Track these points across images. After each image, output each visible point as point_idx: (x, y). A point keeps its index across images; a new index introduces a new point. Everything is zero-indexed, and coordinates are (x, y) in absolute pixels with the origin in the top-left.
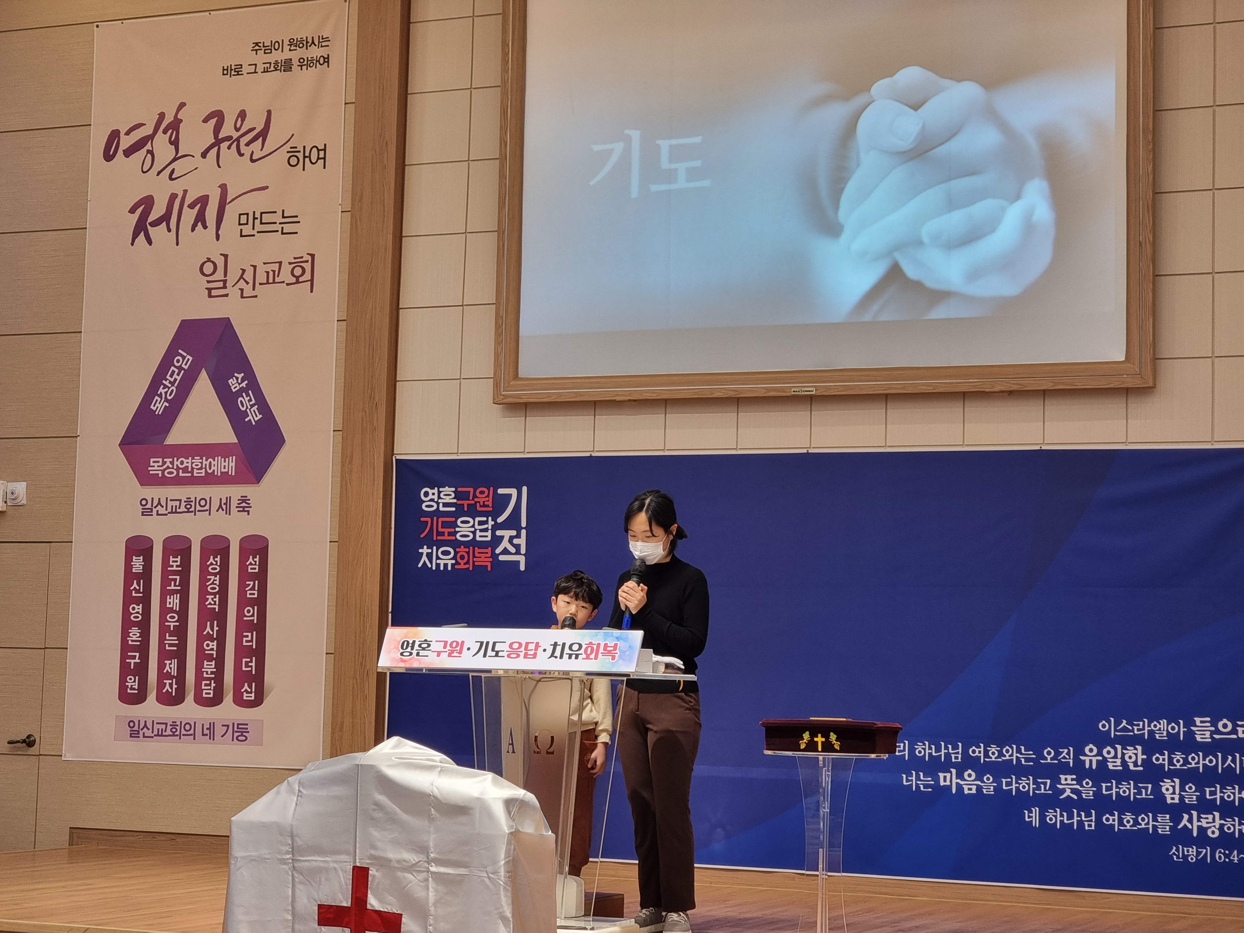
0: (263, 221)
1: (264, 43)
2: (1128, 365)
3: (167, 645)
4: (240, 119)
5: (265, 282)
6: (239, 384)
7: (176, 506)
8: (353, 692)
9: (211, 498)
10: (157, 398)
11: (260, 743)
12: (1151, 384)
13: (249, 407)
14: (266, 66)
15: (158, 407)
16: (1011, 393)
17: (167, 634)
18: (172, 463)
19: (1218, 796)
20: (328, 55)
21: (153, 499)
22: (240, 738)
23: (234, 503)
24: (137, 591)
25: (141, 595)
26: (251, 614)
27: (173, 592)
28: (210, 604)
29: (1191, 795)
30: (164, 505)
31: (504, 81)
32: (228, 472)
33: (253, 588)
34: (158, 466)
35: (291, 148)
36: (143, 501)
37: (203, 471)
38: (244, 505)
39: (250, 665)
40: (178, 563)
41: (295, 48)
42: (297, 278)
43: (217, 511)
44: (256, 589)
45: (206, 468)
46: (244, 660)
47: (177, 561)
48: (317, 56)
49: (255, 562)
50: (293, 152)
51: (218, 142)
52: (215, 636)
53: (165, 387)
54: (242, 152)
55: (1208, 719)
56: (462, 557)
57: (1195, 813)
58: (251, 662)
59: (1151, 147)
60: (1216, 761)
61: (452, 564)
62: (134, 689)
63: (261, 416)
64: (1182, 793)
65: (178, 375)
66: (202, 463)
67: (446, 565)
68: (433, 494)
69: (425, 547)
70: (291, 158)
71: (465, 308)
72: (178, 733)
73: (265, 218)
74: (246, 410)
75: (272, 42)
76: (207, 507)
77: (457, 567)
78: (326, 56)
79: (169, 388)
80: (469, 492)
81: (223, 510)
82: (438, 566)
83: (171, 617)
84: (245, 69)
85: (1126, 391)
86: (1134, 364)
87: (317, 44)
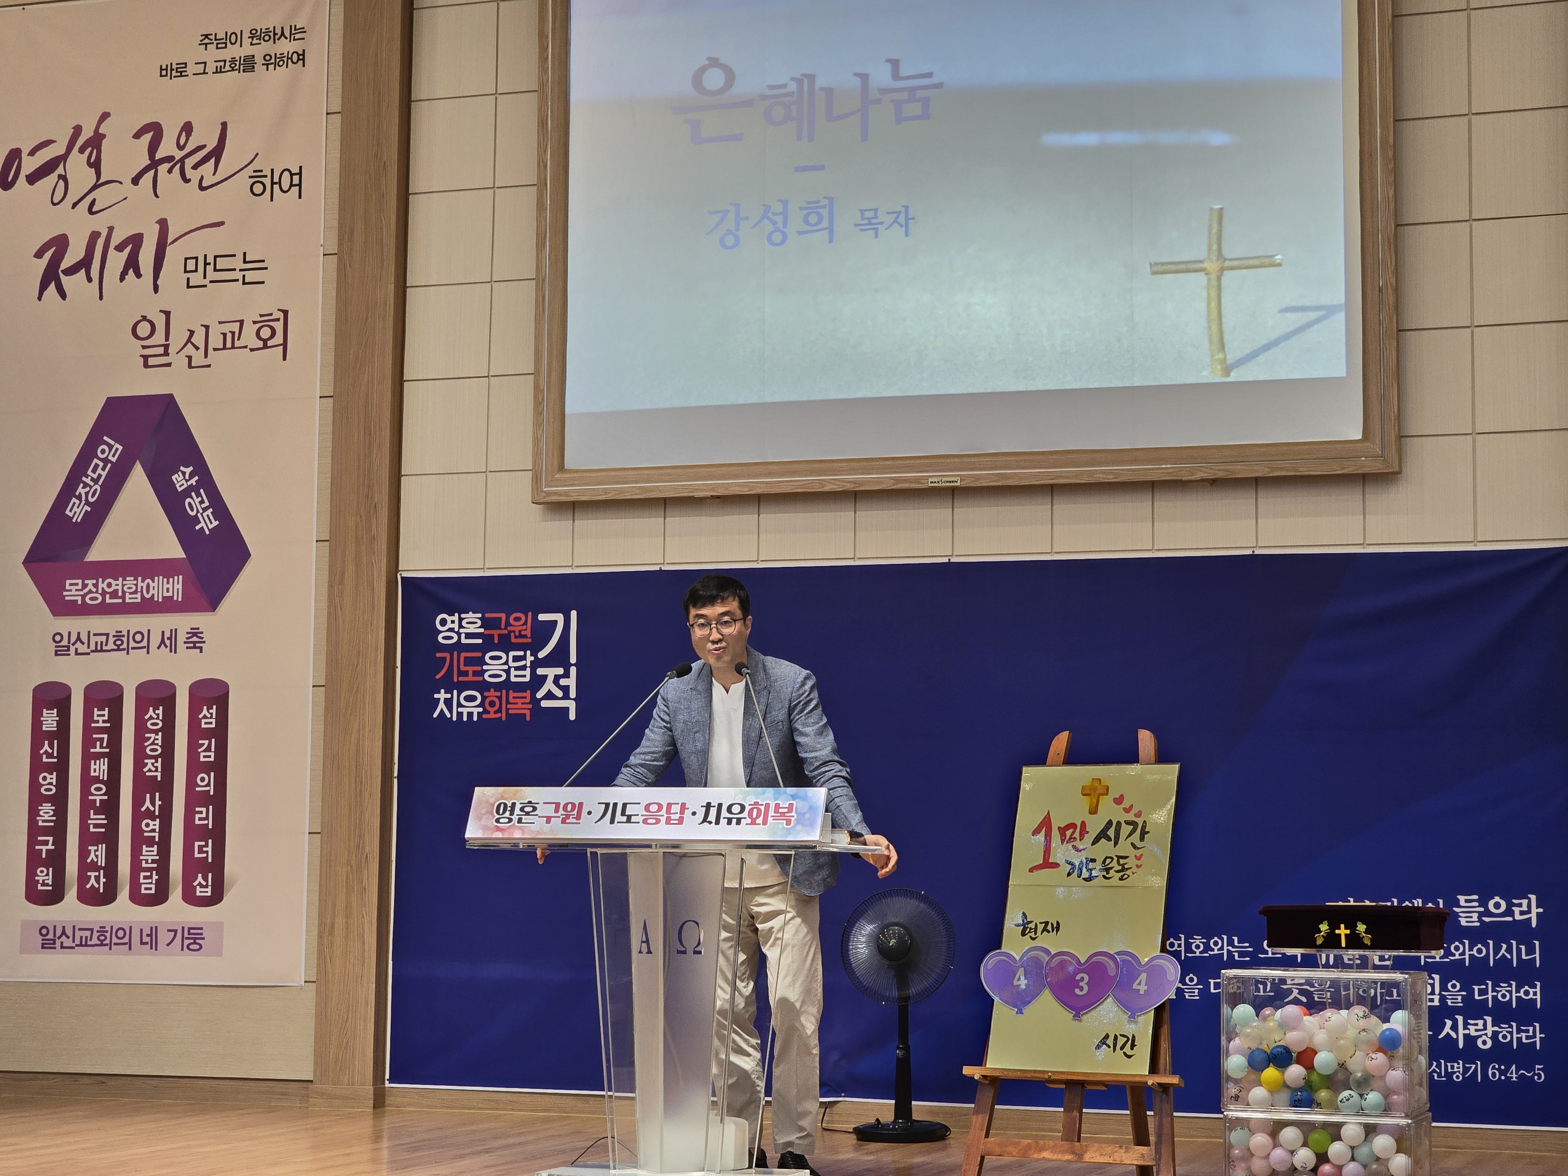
0: (218, 268)
1: (216, 34)
2: (1366, 444)
3: (91, 826)
4: (184, 134)
5: (221, 347)
6: (187, 481)
7: (102, 643)
8: (347, 882)
9: (149, 631)
10: (74, 500)
11: (218, 952)
12: (1397, 469)
13: (201, 511)
14: (219, 64)
15: (75, 512)
16: (1215, 484)
17: (92, 812)
18: (96, 585)
19: (1490, 996)
20: (304, 51)
21: (69, 633)
22: (191, 947)
23: (182, 637)
24: (50, 756)
25: (55, 760)
26: (206, 783)
27: (99, 756)
28: (150, 770)
29: (1455, 996)
30: (85, 640)
31: (542, 85)
32: (173, 597)
33: (208, 749)
34: (76, 590)
35: (255, 171)
36: (57, 637)
37: (139, 595)
38: (195, 639)
39: (205, 850)
40: (106, 718)
41: (258, 41)
42: (265, 341)
43: (158, 648)
44: (213, 749)
45: (142, 592)
46: (197, 844)
47: (104, 715)
48: (288, 52)
49: (211, 714)
50: (257, 176)
51: (154, 164)
52: (157, 813)
53: (86, 485)
54: (188, 178)
55: (1476, 897)
56: (492, 704)
57: (1460, 1019)
58: (207, 846)
59: (1391, 166)
60: (1486, 951)
61: (479, 713)
62: (47, 885)
63: (217, 523)
64: (1443, 993)
65: (103, 469)
66: (136, 585)
67: (470, 714)
68: (453, 622)
69: (442, 691)
70: (255, 185)
71: (493, 378)
72: (107, 941)
73: (221, 263)
74: (196, 515)
75: (226, 33)
76: (144, 643)
77: (484, 716)
78: (301, 52)
79: (91, 487)
80: (501, 618)
81: (166, 647)
82: (460, 715)
83: (96, 789)
84: (191, 69)
85: (1363, 478)
86: (1374, 443)
87: (287, 35)
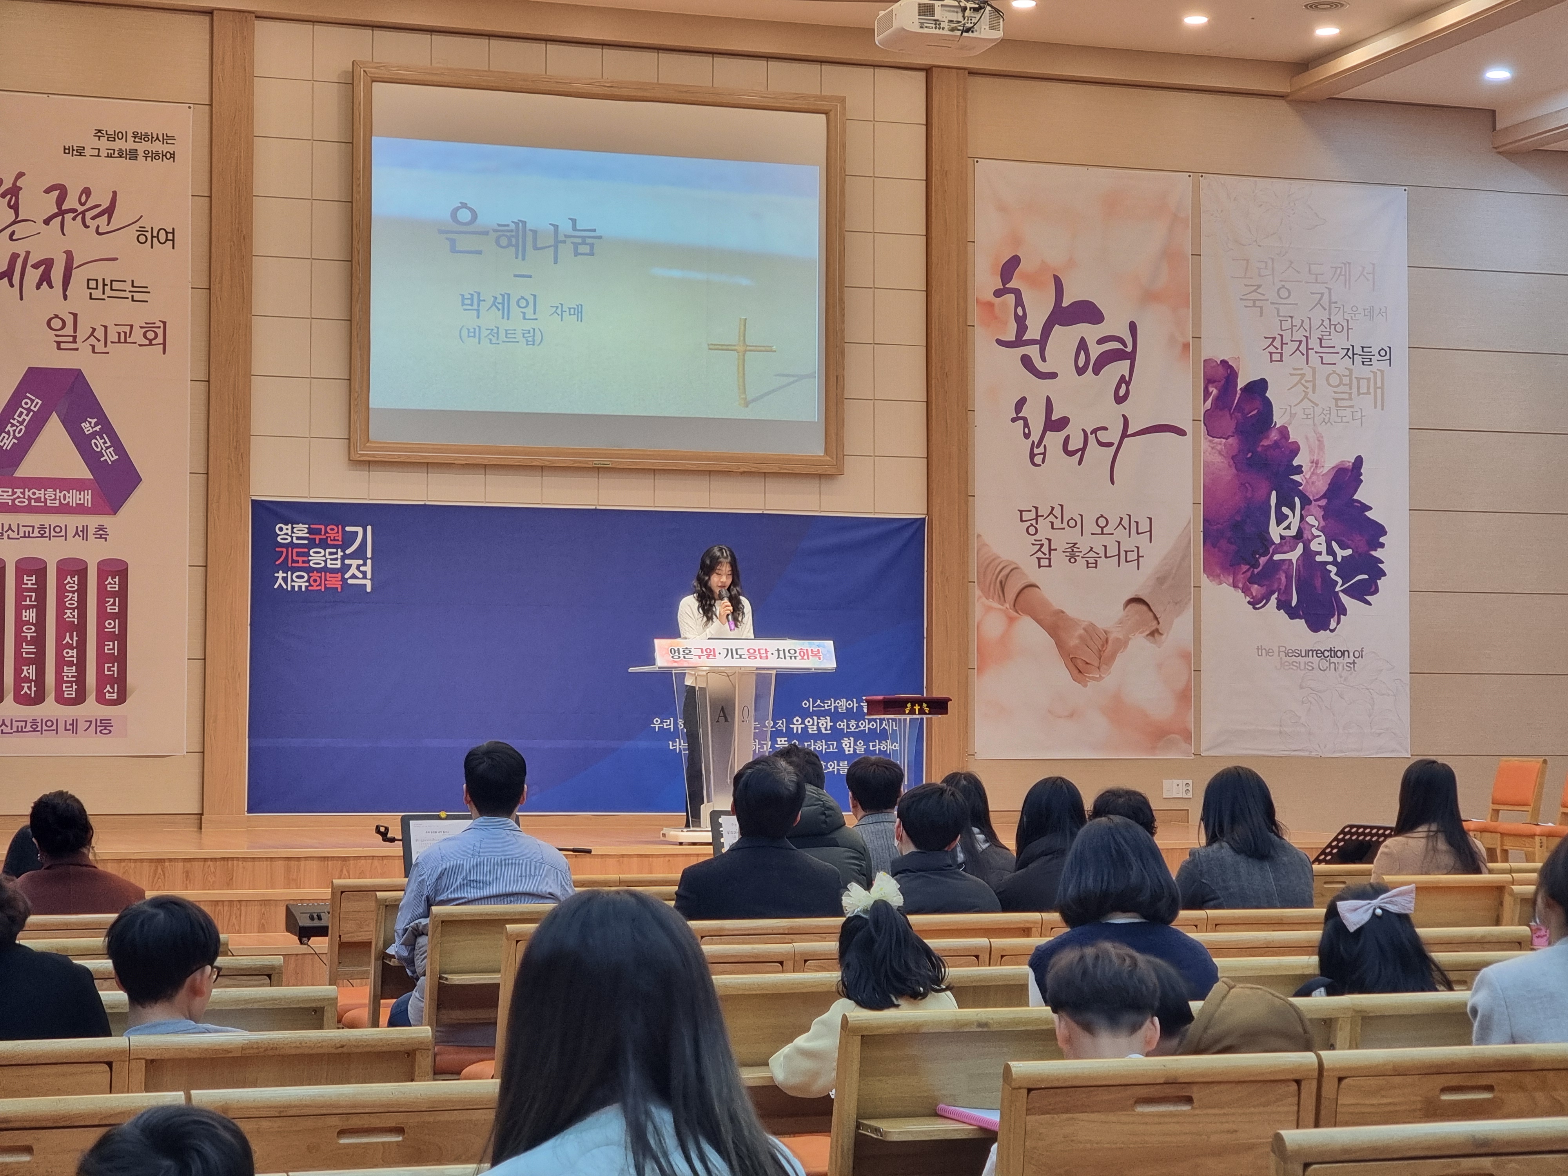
0: (113, 288)
1: (106, 131)
2: (825, 459)
3: (24, 653)
4: (84, 195)
5: (117, 341)
6: (92, 428)
7: (29, 532)
9: (66, 526)
10: (4, 434)
11: (123, 734)
12: (838, 472)
13: (104, 449)
14: (110, 152)
15: (5, 443)
16: (743, 474)
17: (24, 644)
18: (23, 493)
20: (174, 152)
21: (3, 524)
22: (103, 732)
23: (91, 531)
26: (112, 626)
27: (28, 607)
28: (69, 617)
29: (861, 747)
30: (16, 530)
31: (355, 200)
32: (84, 504)
33: (114, 604)
34: (8, 496)
35: (140, 227)
37: (58, 501)
38: (101, 532)
39: (112, 670)
40: (34, 582)
41: (139, 140)
43: (74, 537)
44: (117, 604)
45: (60, 499)
46: (106, 665)
47: (32, 580)
48: (163, 151)
49: (115, 581)
50: (142, 231)
51: (61, 213)
52: (75, 645)
53: (13, 425)
54: (87, 224)
56: (315, 581)
58: (113, 666)
60: (876, 724)
61: (306, 586)
63: (117, 457)
64: (855, 746)
65: (27, 415)
66: (55, 495)
67: (300, 587)
68: (287, 529)
69: (281, 572)
70: (140, 237)
71: (313, 380)
72: (39, 729)
73: (116, 285)
74: (101, 451)
75: (115, 131)
76: (63, 533)
77: (309, 588)
78: (172, 152)
79: (17, 427)
80: (321, 529)
81: (80, 536)
82: (293, 587)
83: (27, 629)
84: (88, 151)
85: (820, 476)
86: (832, 458)
87: (161, 140)
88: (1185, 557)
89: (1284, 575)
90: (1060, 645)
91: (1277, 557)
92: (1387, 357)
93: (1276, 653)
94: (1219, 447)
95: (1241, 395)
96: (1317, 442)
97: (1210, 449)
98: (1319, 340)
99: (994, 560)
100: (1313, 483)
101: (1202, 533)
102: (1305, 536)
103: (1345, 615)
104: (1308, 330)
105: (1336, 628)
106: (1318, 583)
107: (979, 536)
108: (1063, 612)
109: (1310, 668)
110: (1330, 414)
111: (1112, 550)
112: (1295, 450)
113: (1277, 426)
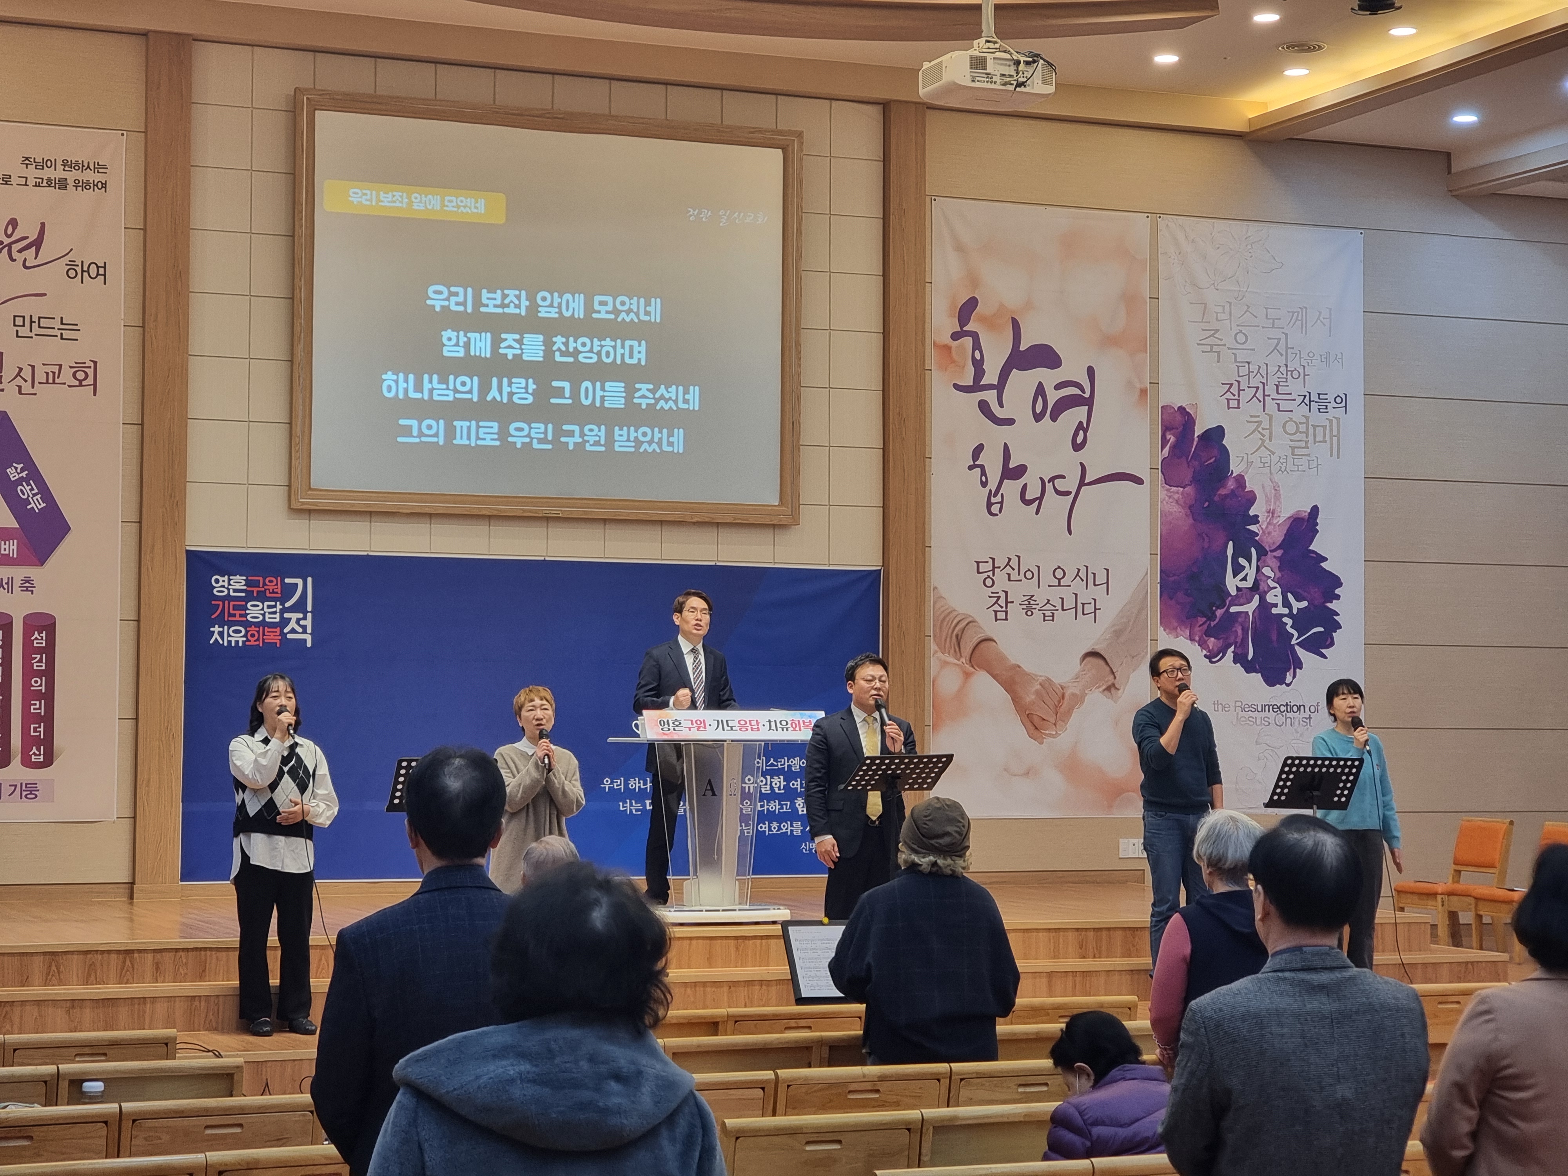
0: (41, 325)
1: (34, 159)
2: (782, 508)
4: (10, 227)
5: (45, 381)
6: (19, 474)
11: (51, 800)
13: (31, 496)
14: (37, 180)
16: (696, 523)
20: (106, 181)
22: (28, 796)
23: (17, 583)
26: (39, 684)
31: (297, 234)
32: (9, 554)
33: (40, 661)
35: (70, 261)
38: (27, 585)
39: (38, 730)
41: (69, 169)
44: (44, 661)
46: (32, 726)
48: (94, 181)
49: (42, 637)
50: (72, 265)
54: (14, 258)
56: (253, 636)
58: (40, 727)
61: (243, 641)
63: (45, 505)
67: (237, 642)
68: (224, 581)
69: (217, 626)
70: (70, 271)
71: (250, 423)
73: (44, 323)
74: (27, 498)
75: (43, 159)
77: (247, 643)
78: (104, 182)
80: (259, 581)
81: (4, 589)
82: (230, 642)
84: (14, 180)
85: (774, 526)
86: (788, 508)
87: (92, 168)
88: (1142, 608)
89: (1240, 628)
90: (1016, 700)
91: (1233, 609)
92: (1343, 404)
93: (1232, 708)
94: (1176, 496)
95: (1198, 442)
96: (1273, 491)
97: (1167, 498)
98: (1275, 387)
99: (950, 613)
100: (1269, 533)
101: (1159, 585)
102: (1261, 588)
103: (1301, 668)
104: (1265, 376)
105: (1291, 682)
106: (1274, 637)
107: (935, 588)
108: (1019, 667)
109: (1267, 724)
110: (1286, 462)
111: (1069, 603)
112: (1251, 499)
113: (1234, 475)
